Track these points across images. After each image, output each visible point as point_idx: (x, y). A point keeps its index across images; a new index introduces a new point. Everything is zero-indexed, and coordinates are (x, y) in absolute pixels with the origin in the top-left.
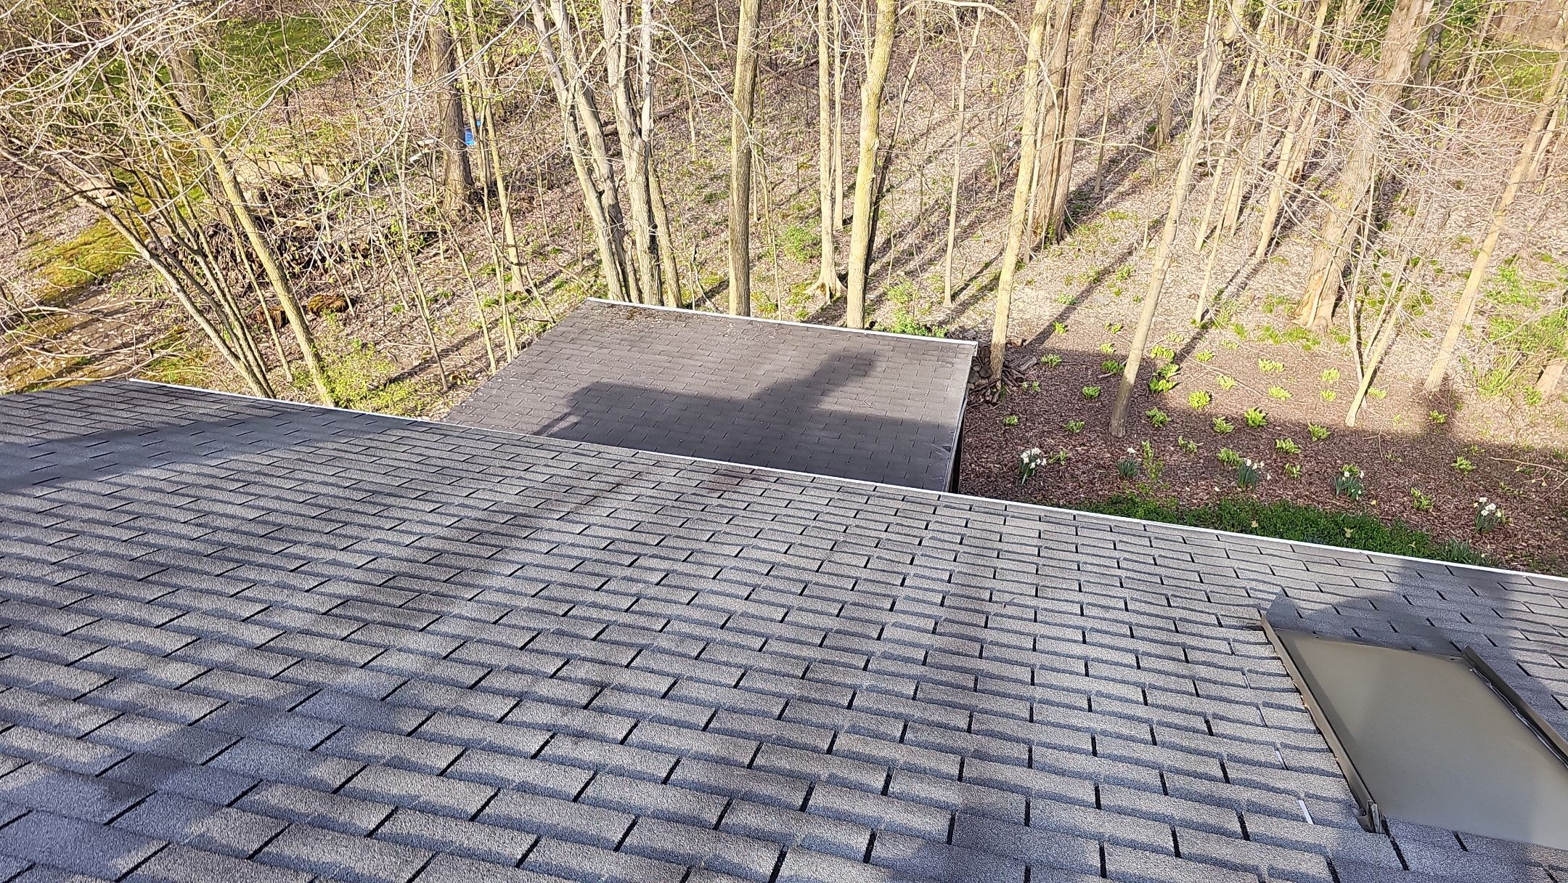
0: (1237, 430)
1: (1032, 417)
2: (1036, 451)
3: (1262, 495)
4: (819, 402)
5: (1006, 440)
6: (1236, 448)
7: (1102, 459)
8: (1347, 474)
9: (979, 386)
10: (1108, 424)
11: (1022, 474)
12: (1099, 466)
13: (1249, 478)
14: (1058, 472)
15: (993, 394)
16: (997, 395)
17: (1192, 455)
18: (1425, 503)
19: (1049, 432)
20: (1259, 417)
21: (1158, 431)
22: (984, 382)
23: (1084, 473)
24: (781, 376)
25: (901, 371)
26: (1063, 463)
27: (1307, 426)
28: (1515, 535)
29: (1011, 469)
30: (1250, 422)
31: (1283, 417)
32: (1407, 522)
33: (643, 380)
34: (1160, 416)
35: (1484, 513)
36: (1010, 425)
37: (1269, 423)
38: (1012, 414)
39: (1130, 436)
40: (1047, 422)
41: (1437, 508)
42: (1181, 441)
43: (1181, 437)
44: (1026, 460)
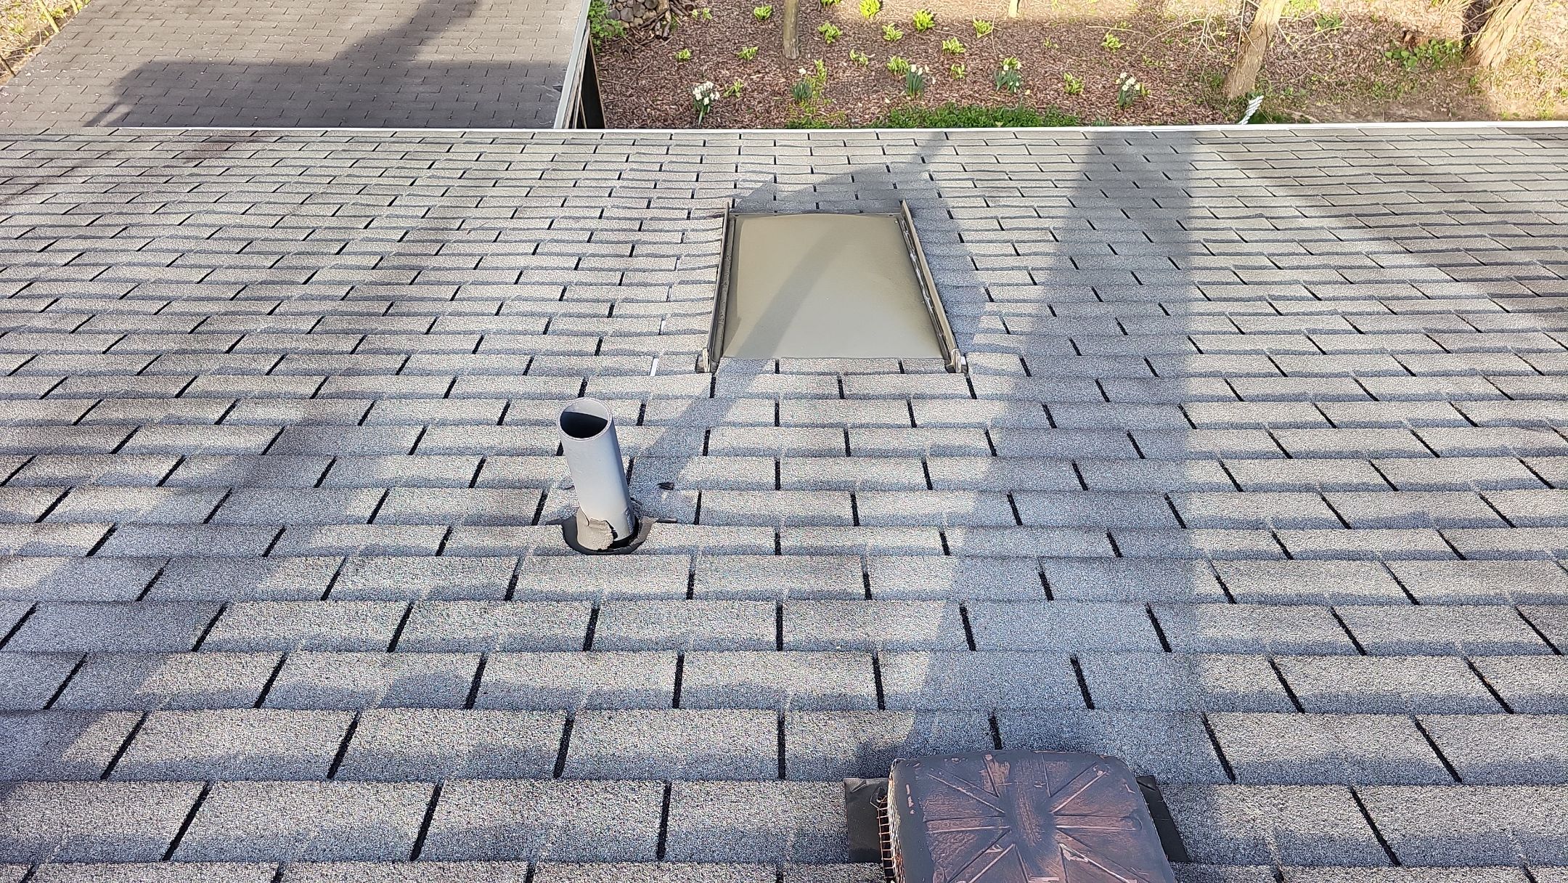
0: (908, 36)
1: (705, 49)
2: (709, 84)
3: (929, 101)
4: (416, 53)
5: (681, 78)
6: (907, 55)
7: (777, 84)
8: (1006, 67)
9: (647, 20)
10: (782, 46)
11: (698, 112)
12: (774, 93)
13: (916, 86)
14: (735, 105)
15: (663, 27)
16: (667, 29)
17: (864, 69)
18: (1076, 86)
19: (723, 63)
20: (926, 19)
21: (831, 47)
22: (653, 14)
23: (759, 102)
24: (373, 28)
25: (510, 7)
26: (738, 94)
27: (972, 22)
28: (1153, 106)
29: (687, 109)
30: (918, 25)
31: (951, 16)
32: (1060, 108)
33: (206, 53)
34: (831, 30)
35: (1125, 88)
36: (683, 60)
37: (937, 24)
38: (684, 48)
39: (803, 57)
40: (721, 52)
41: (1087, 91)
42: (853, 55)
43: (852, 51)
44: (699, 97)
